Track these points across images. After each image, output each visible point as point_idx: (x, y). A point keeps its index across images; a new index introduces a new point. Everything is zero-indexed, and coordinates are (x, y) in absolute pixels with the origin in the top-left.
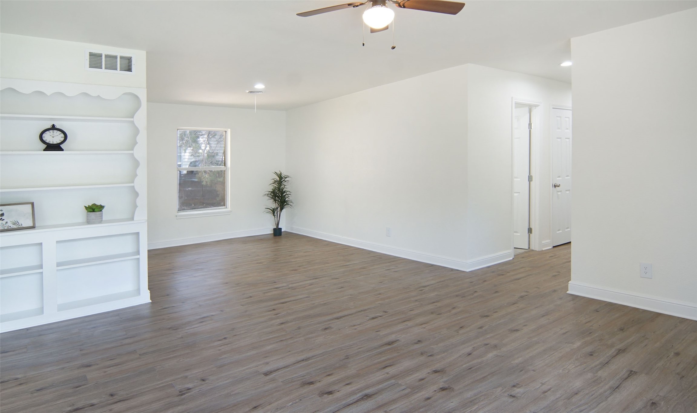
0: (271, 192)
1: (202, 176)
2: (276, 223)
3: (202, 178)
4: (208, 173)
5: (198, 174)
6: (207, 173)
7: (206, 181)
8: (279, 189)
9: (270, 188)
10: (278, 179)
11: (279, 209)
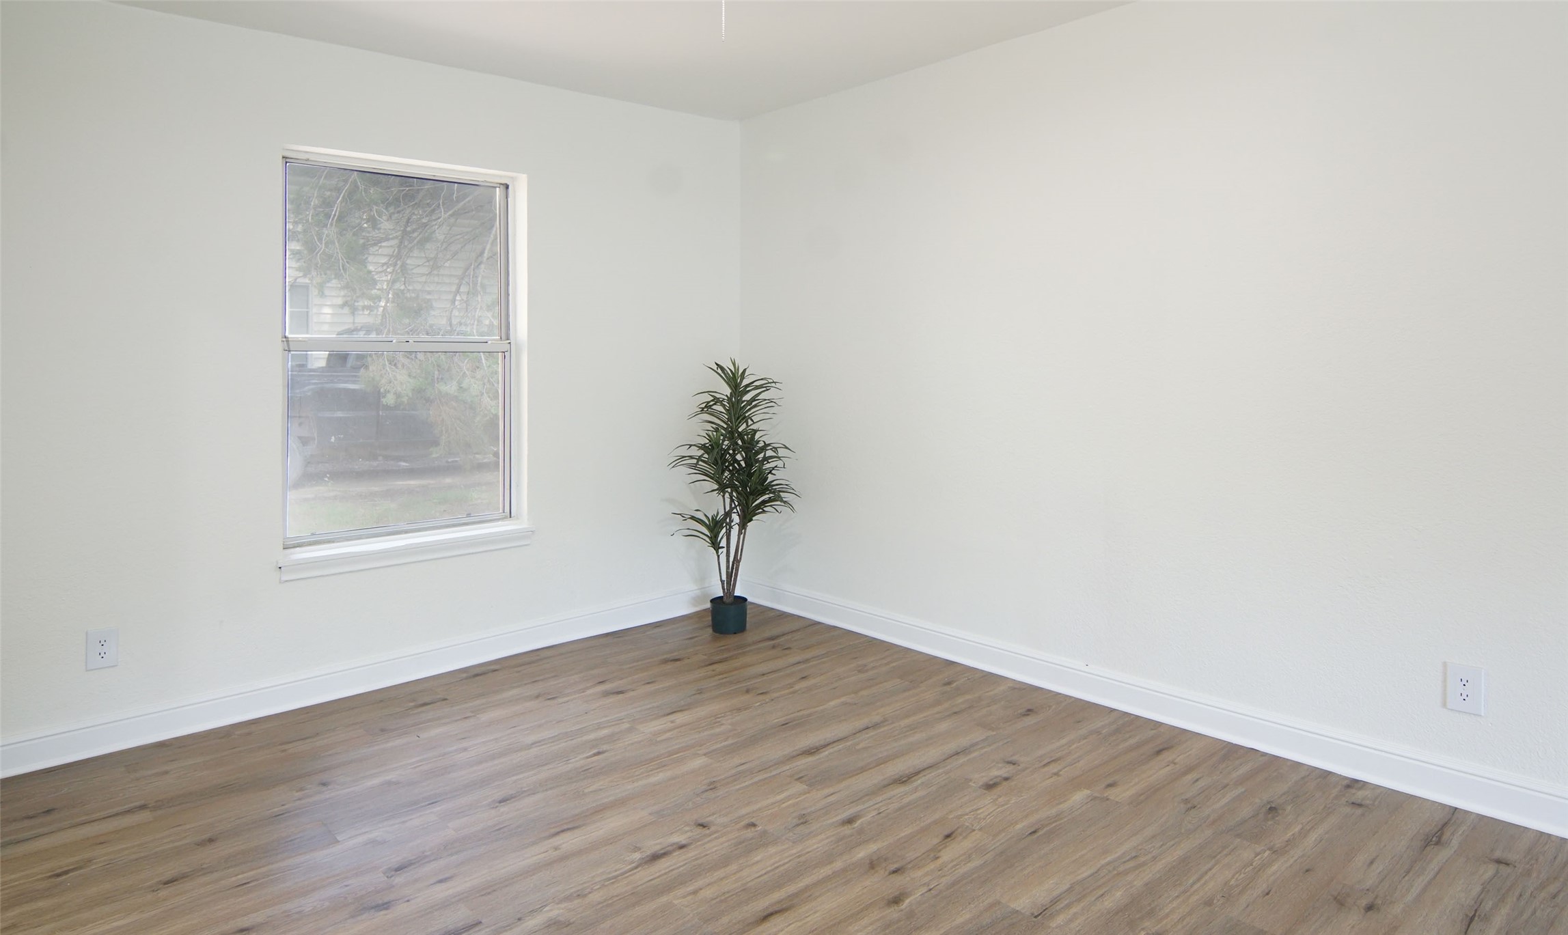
0: (703, 447)
1: (381, 376)
2: (724, 578)
3: (383, 381)
4: (403, 366)
5: (367, 367)
6: (400, 366)
7: (395, 393)
8: (732, 433)
9: (699, 430)
10: (727, 391)
11: (736, 518)
